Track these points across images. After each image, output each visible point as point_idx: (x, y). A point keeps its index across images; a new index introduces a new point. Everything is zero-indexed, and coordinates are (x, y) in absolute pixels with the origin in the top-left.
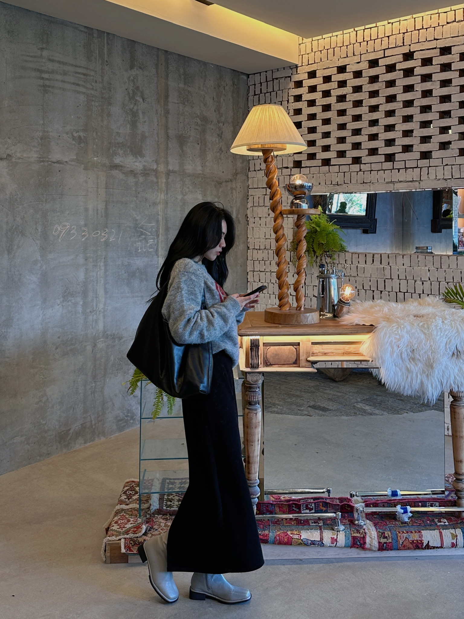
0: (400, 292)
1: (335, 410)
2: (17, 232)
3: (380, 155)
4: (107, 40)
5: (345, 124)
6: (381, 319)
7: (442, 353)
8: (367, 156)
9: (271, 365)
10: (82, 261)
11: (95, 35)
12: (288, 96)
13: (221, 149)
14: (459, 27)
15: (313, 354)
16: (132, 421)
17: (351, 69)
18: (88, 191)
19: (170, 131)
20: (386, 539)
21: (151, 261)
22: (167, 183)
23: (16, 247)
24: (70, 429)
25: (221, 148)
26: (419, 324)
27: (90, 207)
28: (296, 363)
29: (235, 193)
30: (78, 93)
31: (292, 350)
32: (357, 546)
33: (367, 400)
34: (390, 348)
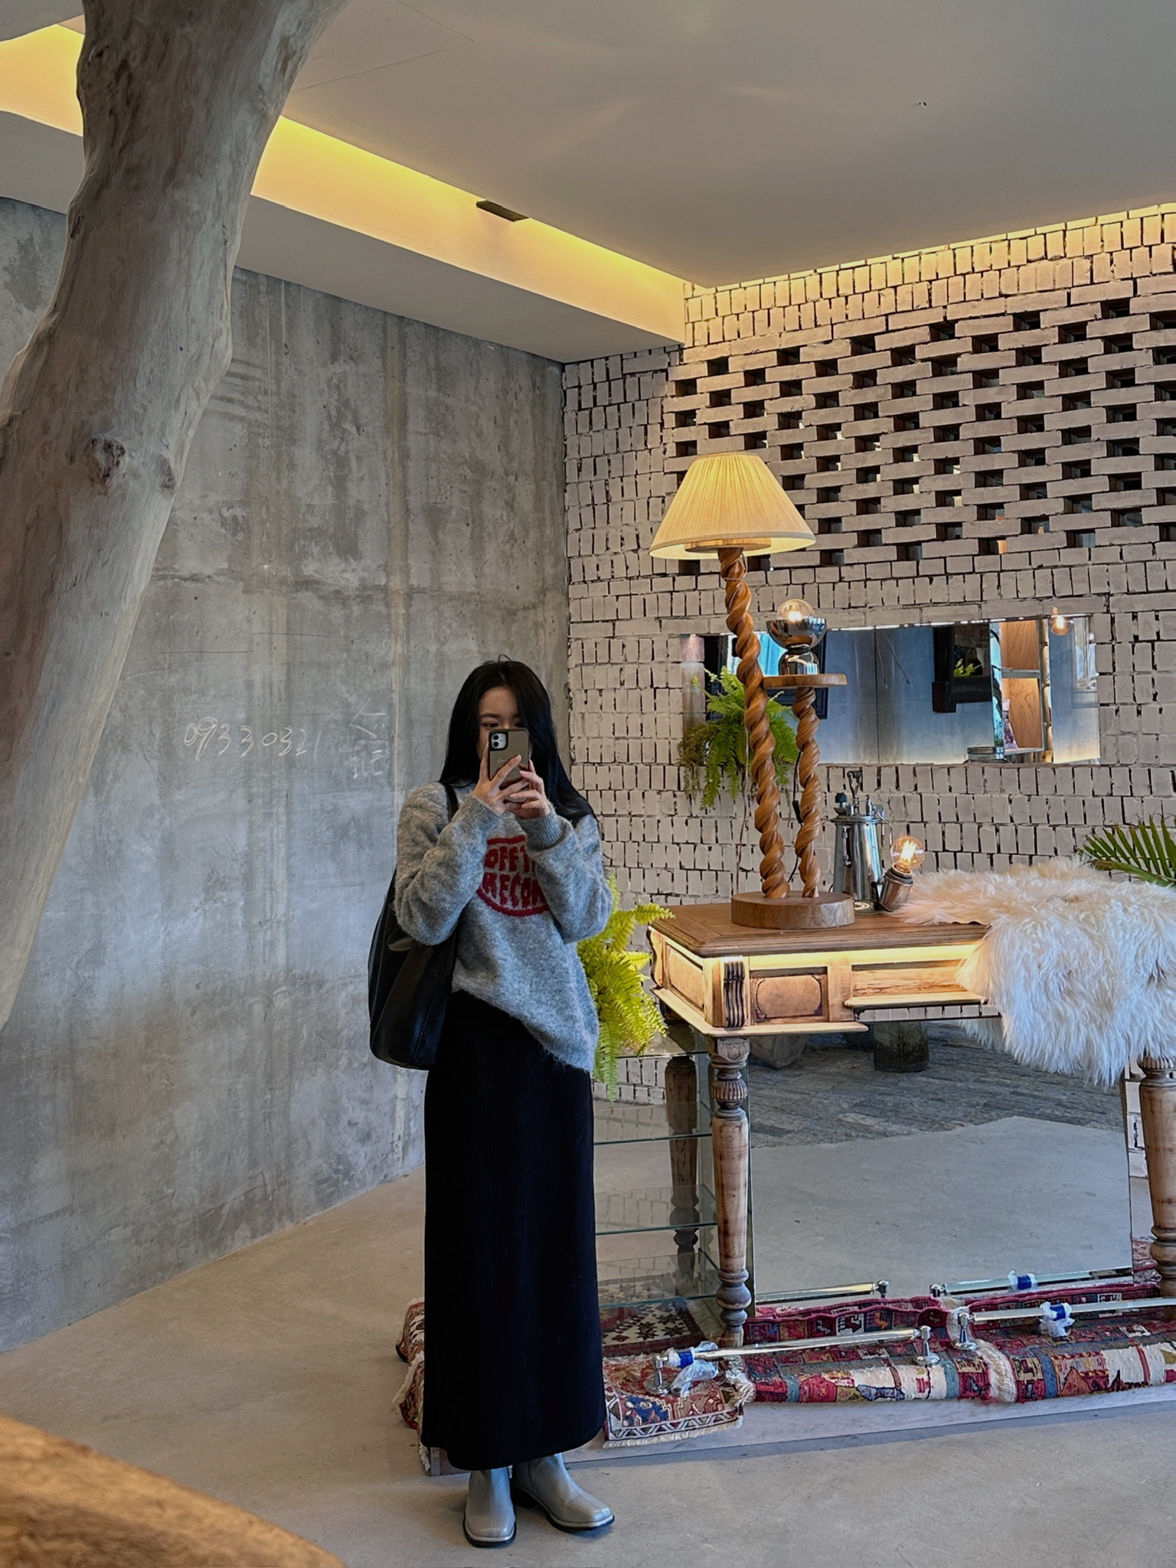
0: (944, 850)
1: (799, 1131)
2: (113, 741)
3: (886, 545)
4: (286, 296)
5: (802, 477)
6: (992, 910)
7: (1129, 976)
8: (855, 547)
9: (767, 1020)
10: (241, 804)
11: (263, 288)
12: (662, 413)
13: (512, 536)
14: (1055, 270)
15: (857, 992)
16: (346, 1183)
17: (810, 355)
18: (252, 641)
19: (410, 498)
20: (1030, 1374)
21: (379, 800)
22: (408, 617)
23: (111, 777)
24: (222, 1206)
25: (513, 532)
26: (1078, 916)
27: (257, 677)
28: (821, 1011)
29: (542, 636)
30: (230, 419)
31: (811, 984)
32: (972, 1394)
33: (861, 1105)
34: (1023, 973)
